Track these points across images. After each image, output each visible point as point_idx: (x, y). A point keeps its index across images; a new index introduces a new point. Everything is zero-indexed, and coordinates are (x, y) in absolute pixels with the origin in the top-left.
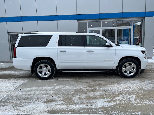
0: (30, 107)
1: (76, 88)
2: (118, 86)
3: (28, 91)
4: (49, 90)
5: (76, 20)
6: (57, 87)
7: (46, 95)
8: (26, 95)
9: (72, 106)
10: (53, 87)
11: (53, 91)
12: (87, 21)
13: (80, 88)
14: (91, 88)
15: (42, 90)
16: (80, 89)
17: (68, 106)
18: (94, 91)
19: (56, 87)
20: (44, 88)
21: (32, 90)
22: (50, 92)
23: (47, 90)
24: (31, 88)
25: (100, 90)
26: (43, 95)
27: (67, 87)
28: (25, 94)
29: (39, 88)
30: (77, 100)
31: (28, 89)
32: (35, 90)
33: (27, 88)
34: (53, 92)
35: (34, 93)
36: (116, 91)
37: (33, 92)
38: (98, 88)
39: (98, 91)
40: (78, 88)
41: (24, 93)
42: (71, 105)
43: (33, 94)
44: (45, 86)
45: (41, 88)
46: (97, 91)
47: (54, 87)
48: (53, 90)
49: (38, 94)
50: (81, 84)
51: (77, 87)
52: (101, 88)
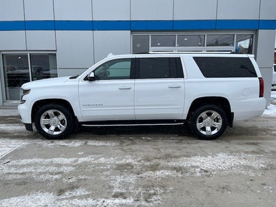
0: (19, 200)
1: (120, 162)
2: (203, 159)
3: (23, 166)
4: (65, 165)
5: (129, 31)
6: (82, 159)
7: (57, 176)
8: (16, 174)
9: (106, 200)
10: (73, 159)
11: (73, 166)
12: (150, 35)
13: (128, 161)
14: (148, 163)
15: (51, 164)
16: (128, 165)
17: (98, 201)
18: (154, 168)
19: (80, 159)
20: (57, 160)
21: (29, 165)
22: (66, 169)
23: (59, 165)
24: (29, 161)
25: (167, 168)
26: (51, 176)
27: (102, 160)
28: (15, 172)
29: (46, 160)
30: (119, 188)
31: (24, 162)
32: (36, 164)
33: (22, 159)
34: (72, 169)
35: (33, 171)
36: (198, 170)
37: (31, 169)
38: (162, 163)
39: (163, 168)
40: (123, 162)
41: (13, 170)
42: (103, 200)
43: (31, 173)
44: (58, 156)
45: (49, 160)
46: (159, 170)
47: (76, 159)
48: (74, 164)
49: (40, 173)
50: (130, 154)
51: (121, 160)
52: (169, 164)
